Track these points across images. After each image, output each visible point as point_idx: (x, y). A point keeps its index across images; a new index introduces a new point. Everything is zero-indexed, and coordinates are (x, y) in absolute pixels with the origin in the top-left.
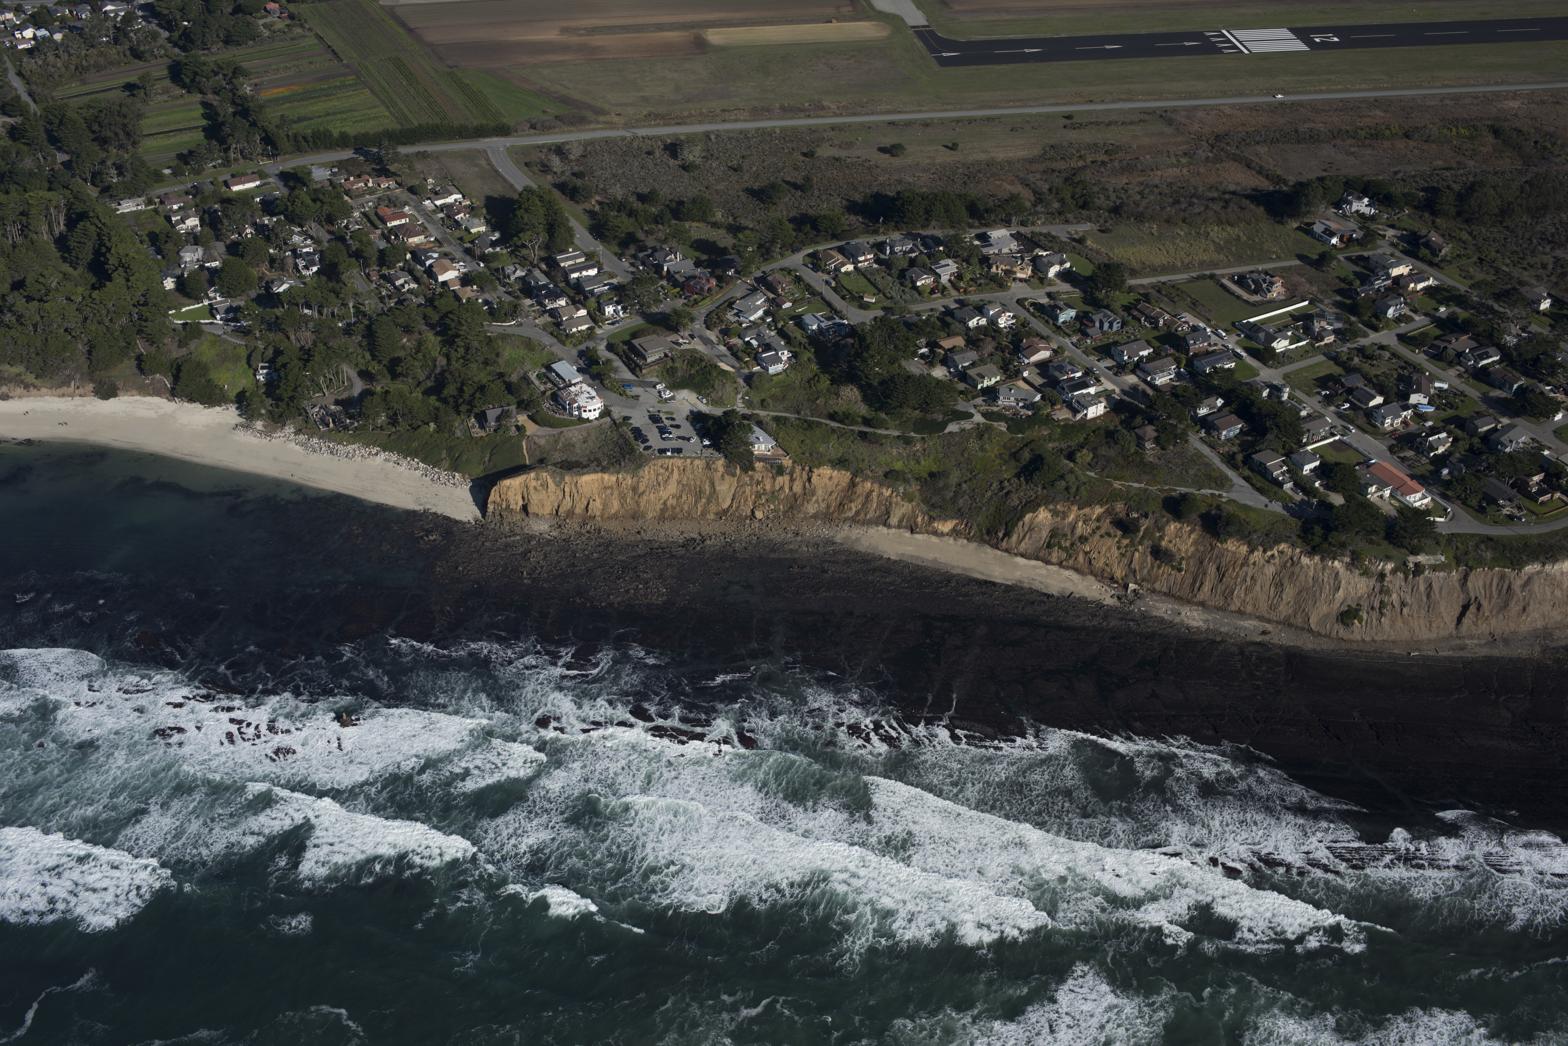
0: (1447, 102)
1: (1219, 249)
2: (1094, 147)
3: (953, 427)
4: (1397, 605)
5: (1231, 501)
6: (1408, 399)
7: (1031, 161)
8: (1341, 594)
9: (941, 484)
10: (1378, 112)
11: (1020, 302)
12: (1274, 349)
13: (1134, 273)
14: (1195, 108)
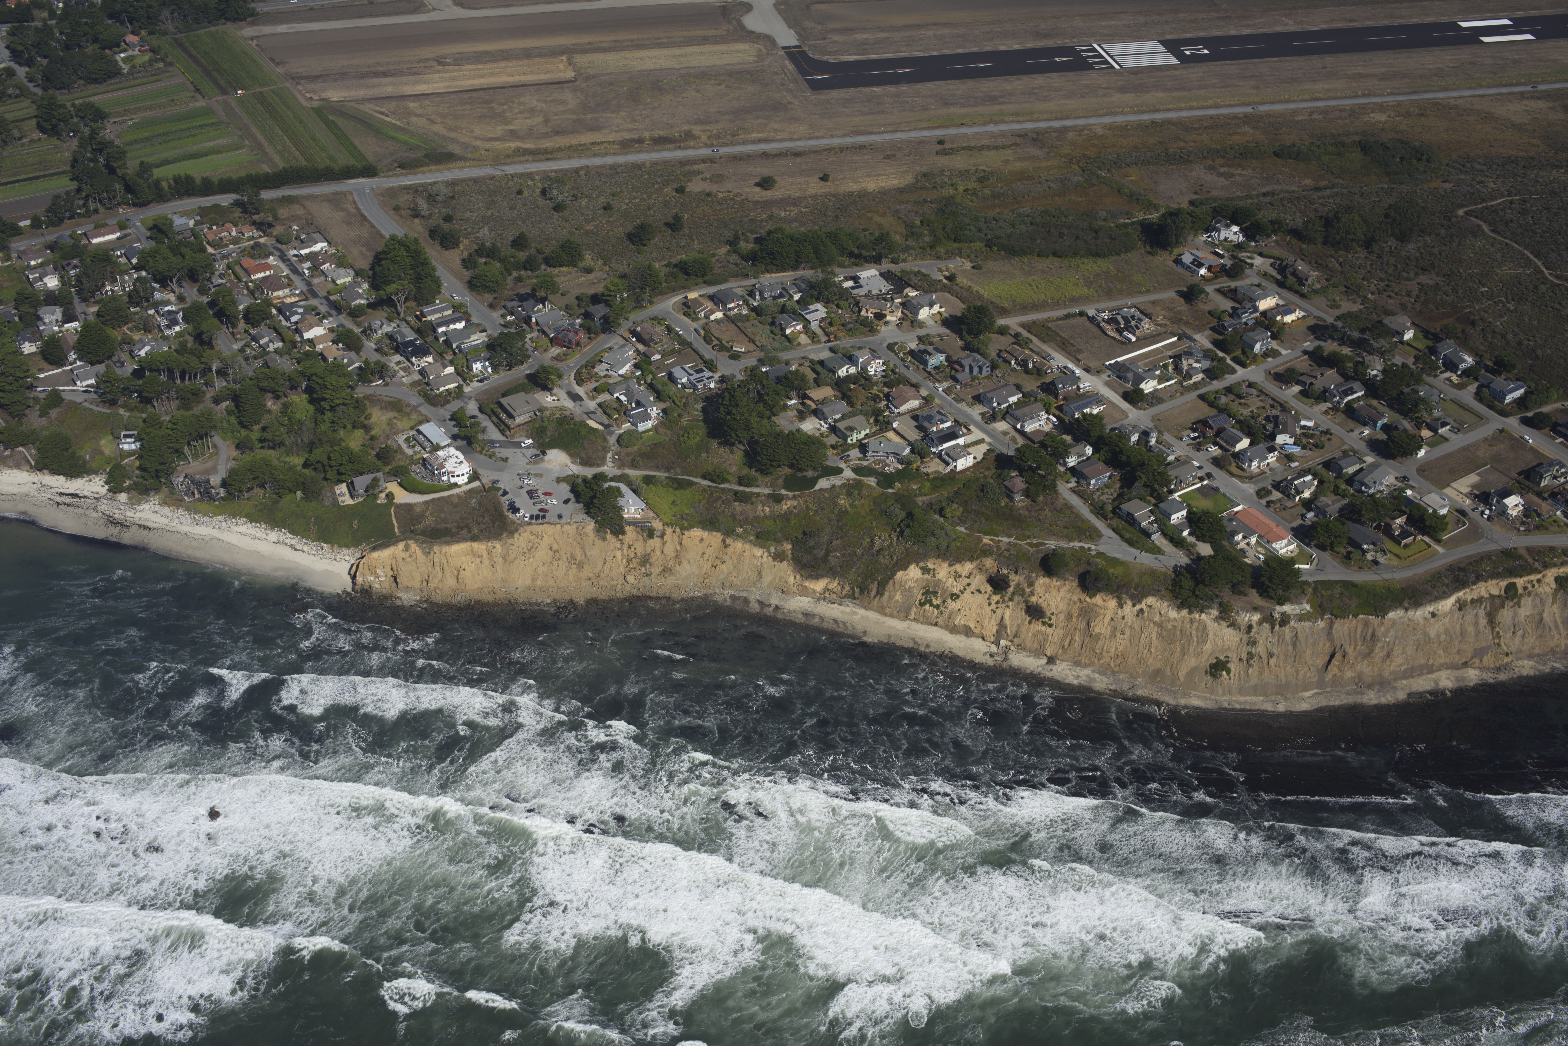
0: (1315, 116)
1: (1088, 284)
2: (965, 174)
3: (823, 484)
4: (1264, 655)
5: (1100, 554)
6: (1274, 439)
7: (902, 191)
8: (1208, 646)
9: (811, 543)
10: (1246, 129)
11: (890, 347)
12: (1142, 390)
13: (1004, 312)
14: (1066, 129)
